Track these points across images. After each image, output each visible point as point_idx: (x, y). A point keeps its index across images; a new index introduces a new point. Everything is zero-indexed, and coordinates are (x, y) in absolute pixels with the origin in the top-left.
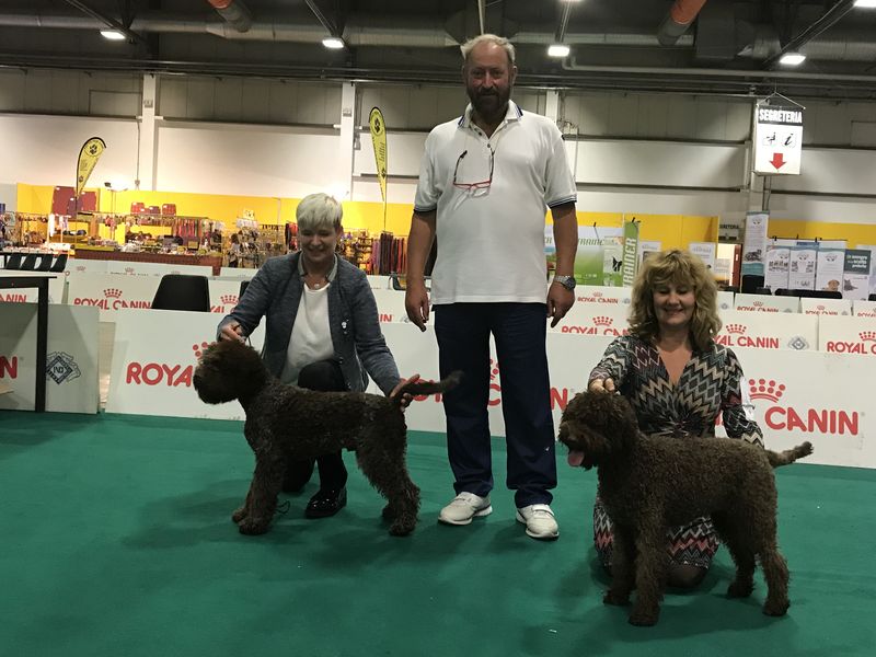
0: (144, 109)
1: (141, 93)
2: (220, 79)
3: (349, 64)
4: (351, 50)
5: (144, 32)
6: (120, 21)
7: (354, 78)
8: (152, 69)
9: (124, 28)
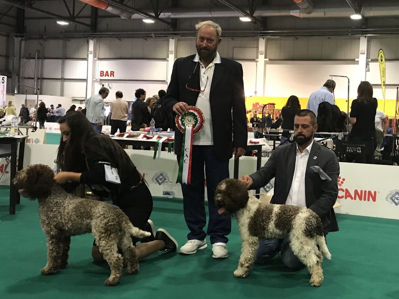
0: (259, 55)
1: (258, 47)
2: (297, 38)
3: (364, 27)
4: (365, 20)
5: (259, 17)
6: (248, 12)
7: (366, 34)
8: (263, 35)
9: (251, 15)
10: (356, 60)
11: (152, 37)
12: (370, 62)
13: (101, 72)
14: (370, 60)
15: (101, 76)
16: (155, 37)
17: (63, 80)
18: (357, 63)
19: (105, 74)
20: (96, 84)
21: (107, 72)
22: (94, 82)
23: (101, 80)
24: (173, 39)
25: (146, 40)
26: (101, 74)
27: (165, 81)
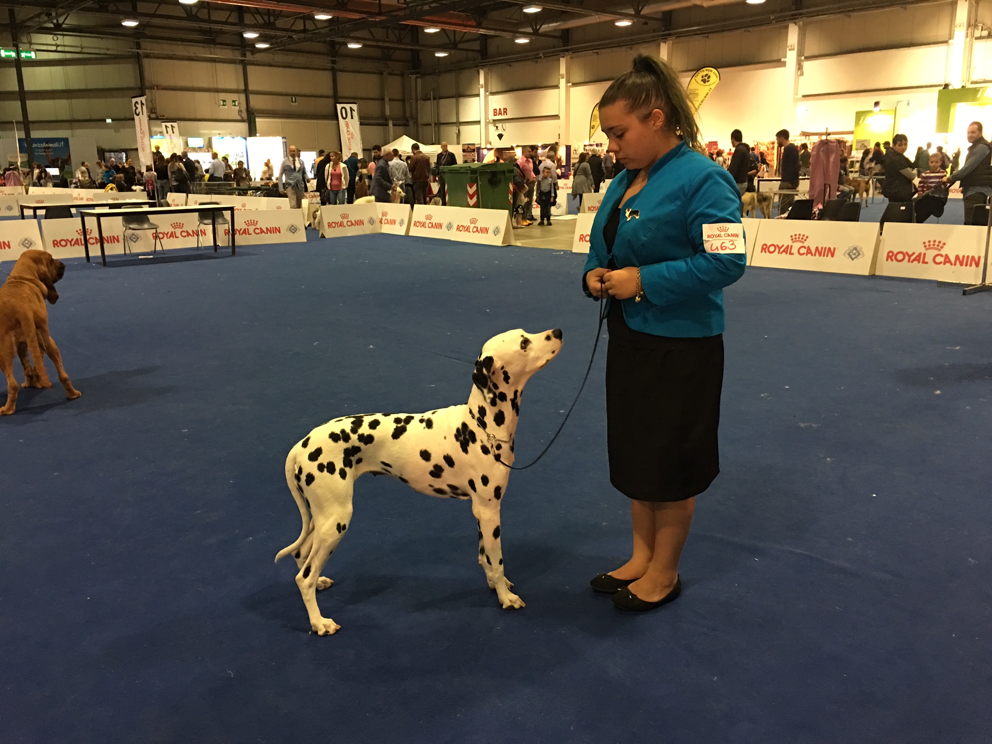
10: (782, 60)
11: (541, 57)
12: (803, 61)
13: (494, 110)
14: (804, 56)
15: (494, 115)
16: (545, 57)
17: (459, 124)
18: (784, 64)
19: (498, 112)
20: (490, 125)
21: (500, 109)
22: (487, 123)
23: (494, 120)
24: (564, 57)
25: (537, 62)
26: (494, 112)
27: (557, 116)
